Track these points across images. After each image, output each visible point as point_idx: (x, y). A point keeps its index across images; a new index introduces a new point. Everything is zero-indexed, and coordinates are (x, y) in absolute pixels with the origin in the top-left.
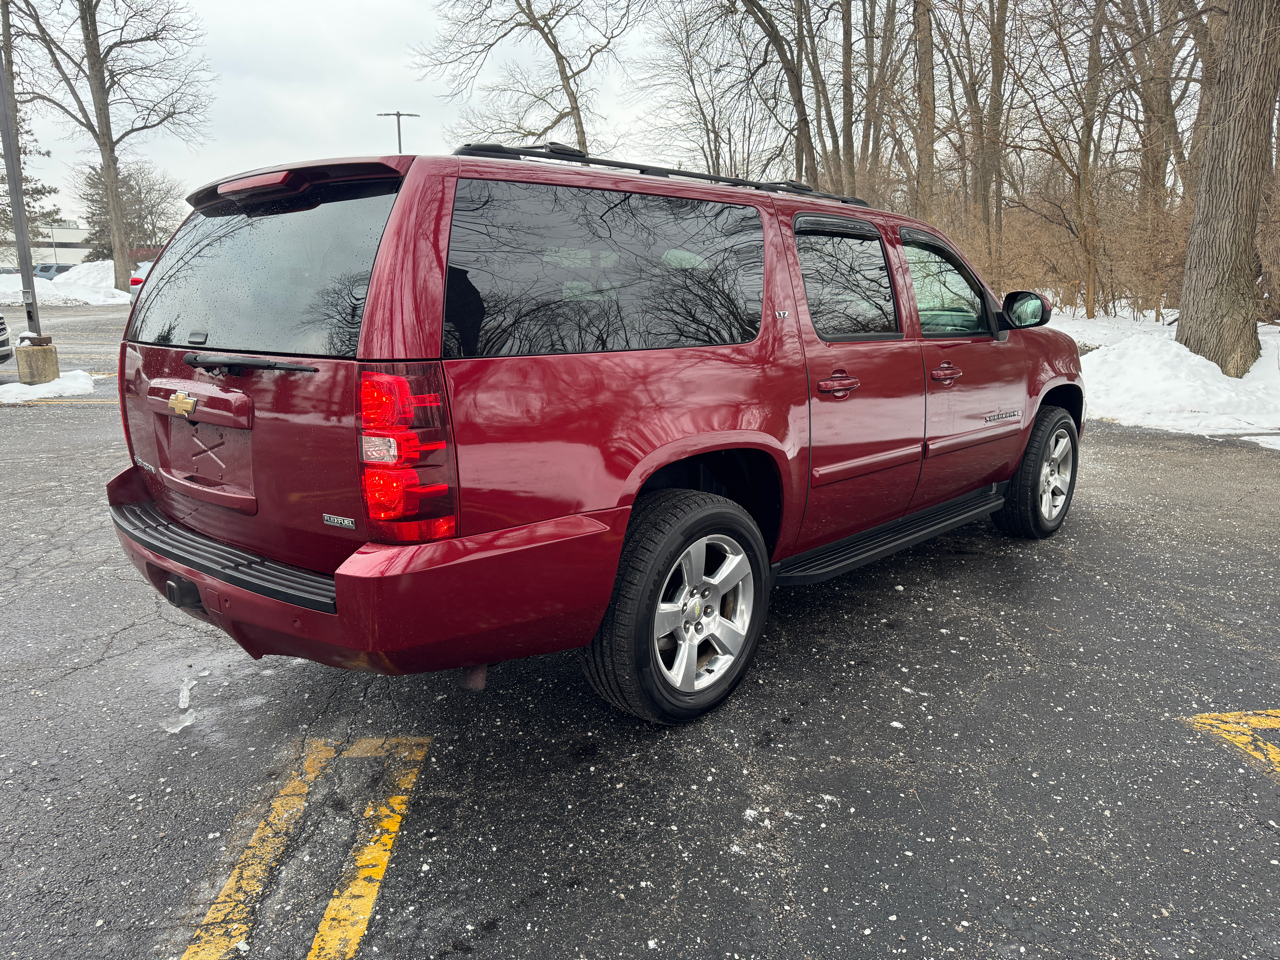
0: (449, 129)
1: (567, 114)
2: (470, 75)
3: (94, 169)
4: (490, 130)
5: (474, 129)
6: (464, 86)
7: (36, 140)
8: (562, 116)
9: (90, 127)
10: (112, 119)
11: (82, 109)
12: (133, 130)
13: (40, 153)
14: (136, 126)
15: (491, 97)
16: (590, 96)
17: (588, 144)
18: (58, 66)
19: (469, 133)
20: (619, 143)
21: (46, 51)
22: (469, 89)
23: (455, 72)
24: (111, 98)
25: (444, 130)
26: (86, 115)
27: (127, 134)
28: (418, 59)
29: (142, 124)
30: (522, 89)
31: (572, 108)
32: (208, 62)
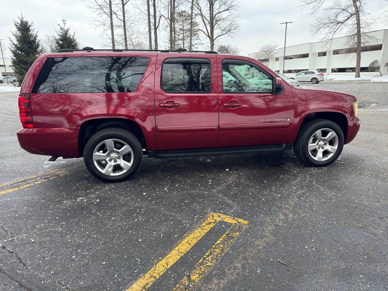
0: (311, 24)
1: (354, 14)
2: (319, 6)
3: (219, 47)
4: (324, 23)
5: (319, 24)
6: (316, 10)
7: (201, 41)
8: (352, 15)
9: (209, 36)
10: (214, 34)
11: (208, 32)
12: (219, 36)
13: (201, 44)
14: (220, 35)
15: (326, 12)
16: (363, 6)
17: (361, 24)
18: (204, 21)
19: (317, 25)
20: (374, 21)
21: (201, 18)
22: (318, 11)
23: (313, 6)
24: (214, 28)
25: (309, 25)
26: (208, 34)
27: (217, 37)
28: (301, 4)
29: (221, 34)
30: (338, 8)
31: (356, 12)
32: (239, 15)
